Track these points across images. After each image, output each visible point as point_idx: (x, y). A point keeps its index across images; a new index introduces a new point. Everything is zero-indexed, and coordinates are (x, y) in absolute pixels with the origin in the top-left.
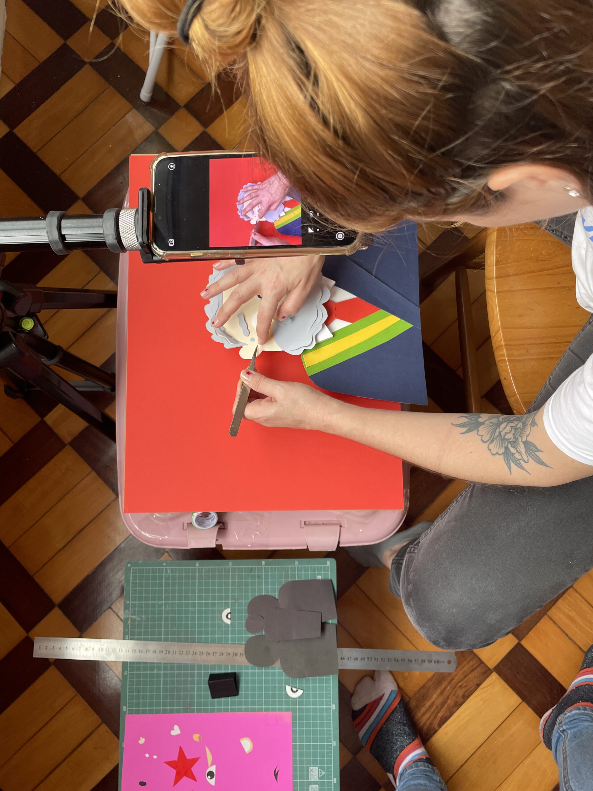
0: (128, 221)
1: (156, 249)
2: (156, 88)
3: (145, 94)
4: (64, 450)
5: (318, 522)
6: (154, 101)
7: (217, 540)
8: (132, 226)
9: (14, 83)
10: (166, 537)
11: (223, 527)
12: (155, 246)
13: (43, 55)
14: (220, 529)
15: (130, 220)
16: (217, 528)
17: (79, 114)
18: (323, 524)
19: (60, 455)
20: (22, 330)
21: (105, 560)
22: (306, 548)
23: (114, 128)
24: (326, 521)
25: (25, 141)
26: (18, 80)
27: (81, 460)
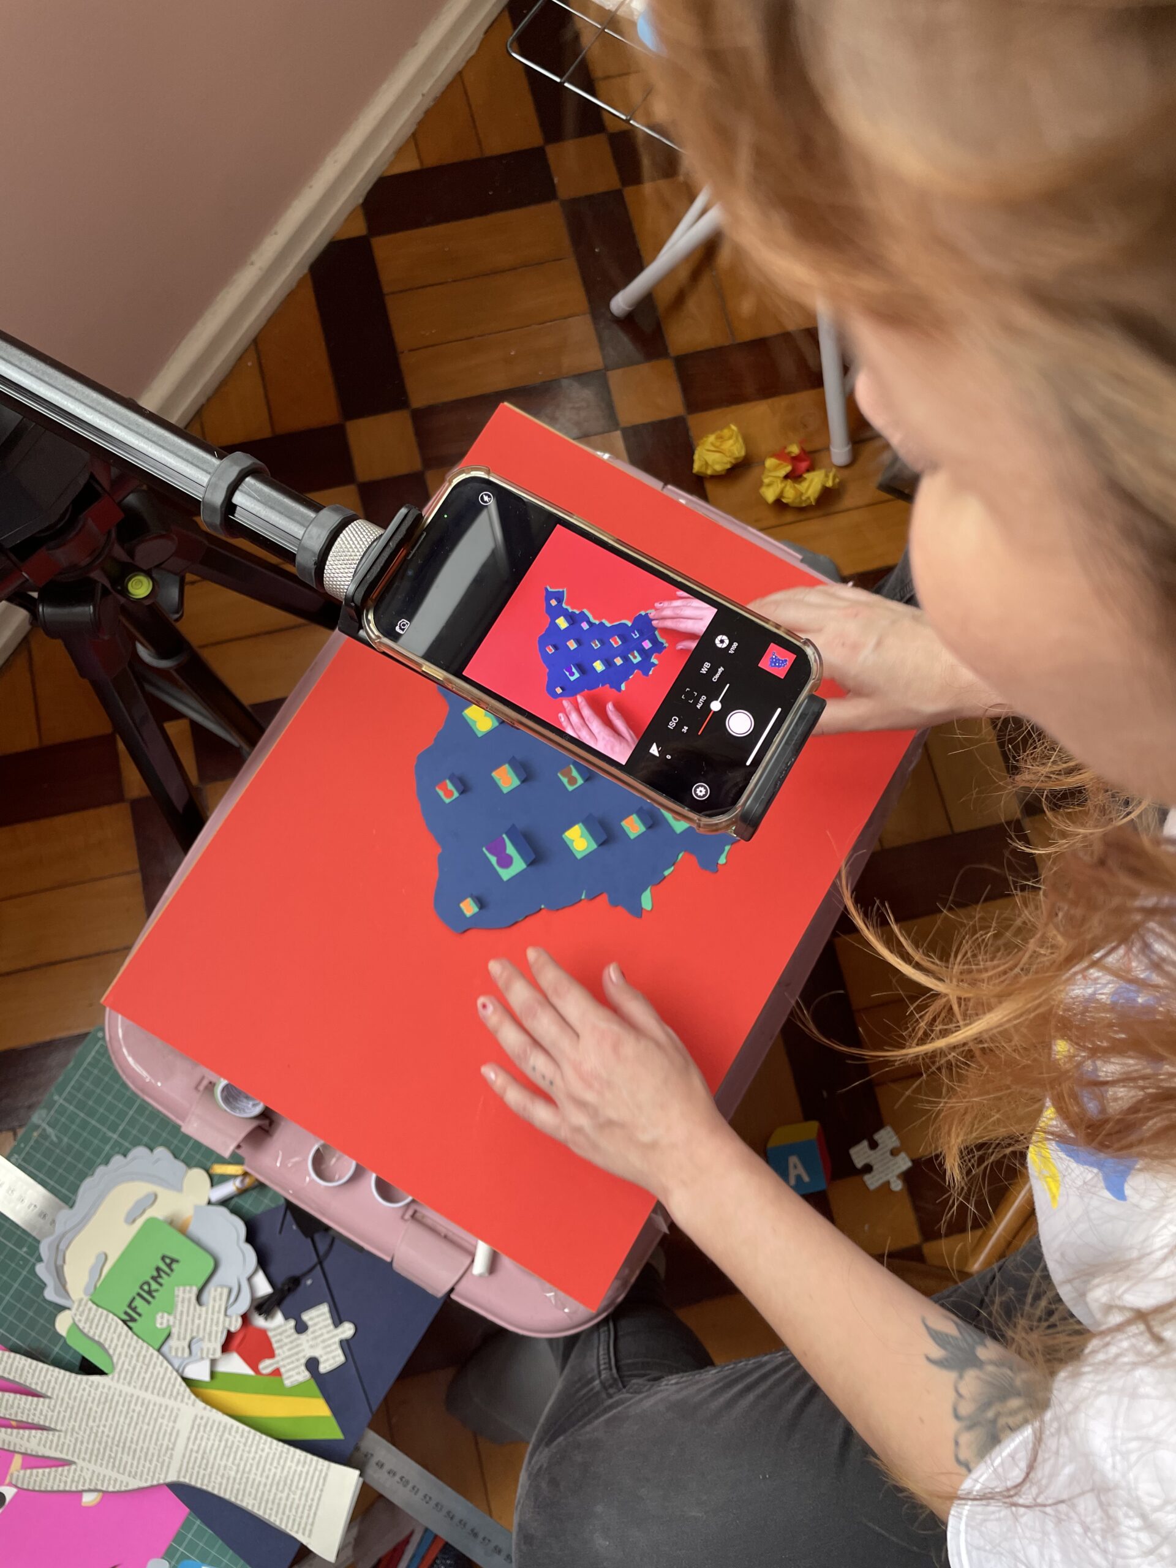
0: (356, 542)
1: (369, 622)
2: (647, 301)
3: (621, 302)
4: (115, 807)
5: (440, 1228)
6: (629, 321)
7: (239, 1147)
8: (358, 554)
9: (421, 162)
10: (159, 1084)
11: (267, 1128)
12: (371, 617)
13: (496, 145)
14: (259, 1127)
15: (361, 543)
16: (255, 1124)
17: (496, 273)
18: (446, 1237)
19: (104, 811)
20: (125, 592)
21: (60, 1039)
22: (388, 1259)
23: (537, 327)
24: (454, 1234)
25: (380, 265)
26: (431, 161)
27: (132, 840)
